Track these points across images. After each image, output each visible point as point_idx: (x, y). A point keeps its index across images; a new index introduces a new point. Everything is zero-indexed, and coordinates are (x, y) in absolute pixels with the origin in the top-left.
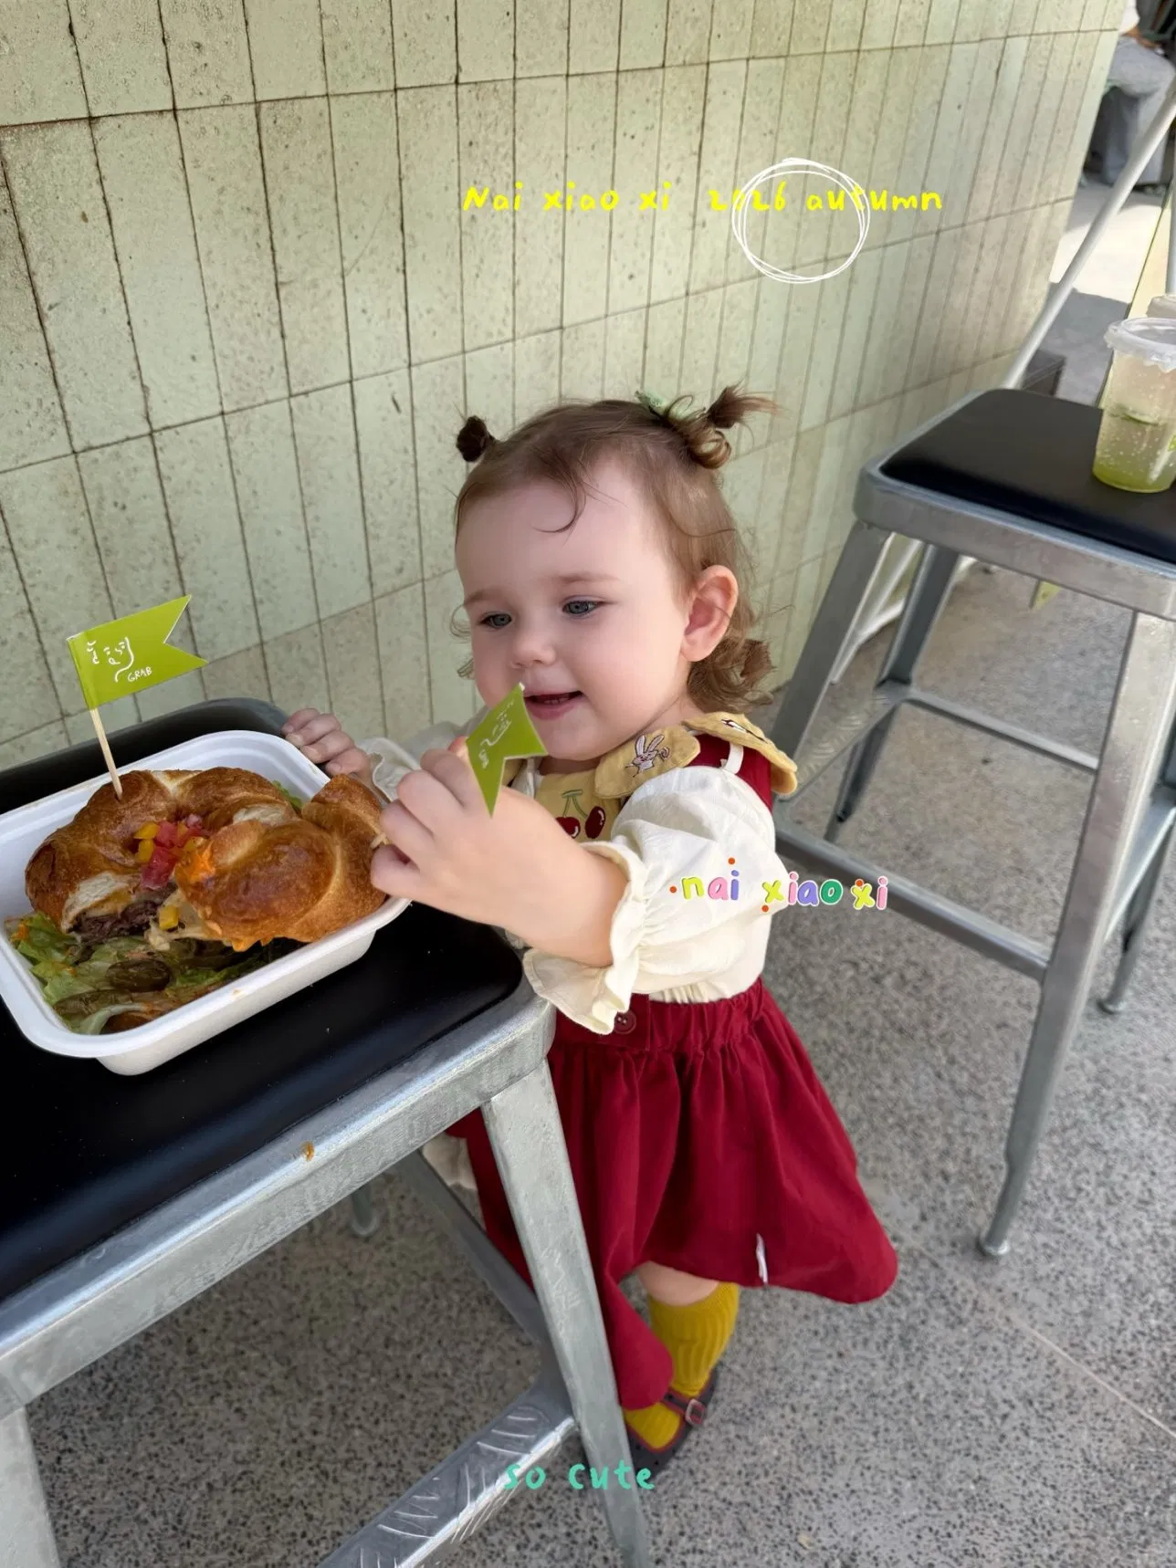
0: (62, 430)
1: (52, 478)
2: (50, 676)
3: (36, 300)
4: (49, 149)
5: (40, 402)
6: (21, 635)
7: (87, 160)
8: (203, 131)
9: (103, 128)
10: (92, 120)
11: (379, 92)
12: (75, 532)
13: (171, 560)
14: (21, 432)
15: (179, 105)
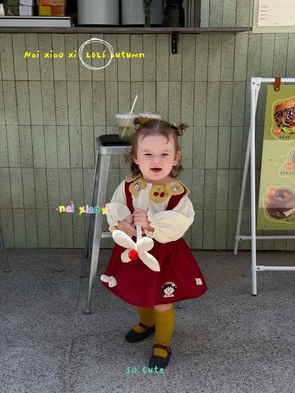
0: (17, 121)
1: (15, 128)
2: (8, 159)
3: (17, 103)
4: (22, 84)
5: (15, 117)
6: (5, 151)
7: (27, 86)
8: (45, 84)
9: (29, 82)
10: (28, 81)
11: (76, 81)
12: (17, 137)
13: (31, 147)
14: (11, 120)
15: (42, 80)
